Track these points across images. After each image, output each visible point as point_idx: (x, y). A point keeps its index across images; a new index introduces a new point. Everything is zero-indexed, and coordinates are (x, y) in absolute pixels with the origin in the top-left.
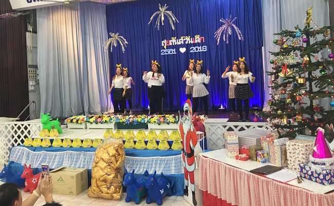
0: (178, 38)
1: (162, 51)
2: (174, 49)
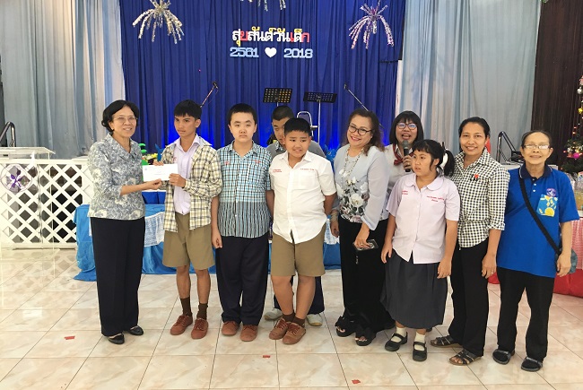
0: (264, 29)
1: (231, 49)
2: (256, 49)
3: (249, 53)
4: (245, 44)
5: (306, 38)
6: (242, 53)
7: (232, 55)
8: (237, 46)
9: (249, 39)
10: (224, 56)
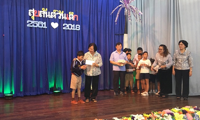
0: (50, 10)
1: (28, 21)
2: (45, 23)
3: (40, 25)
4: (37, 19)
5: (76, 18)
6: (35, 25)
7: (28, 25)
8: (32, 20)
9: (40, 16)
10: (22, 25)
